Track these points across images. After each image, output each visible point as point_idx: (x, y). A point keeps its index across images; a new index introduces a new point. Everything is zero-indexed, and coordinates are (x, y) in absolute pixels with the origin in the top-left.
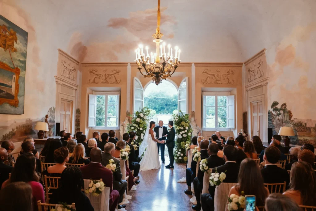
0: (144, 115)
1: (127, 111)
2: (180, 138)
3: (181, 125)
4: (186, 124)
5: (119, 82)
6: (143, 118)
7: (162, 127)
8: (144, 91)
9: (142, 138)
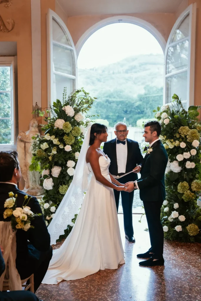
0: (77, 111)
1: (34, 105)
2: (176, 172)
3: (178, 136)
4: (192, 133)
5: (9, 27)
6: (73, 117)
7: (124, 143)
8: (78, 55)
9: (70, 172)
